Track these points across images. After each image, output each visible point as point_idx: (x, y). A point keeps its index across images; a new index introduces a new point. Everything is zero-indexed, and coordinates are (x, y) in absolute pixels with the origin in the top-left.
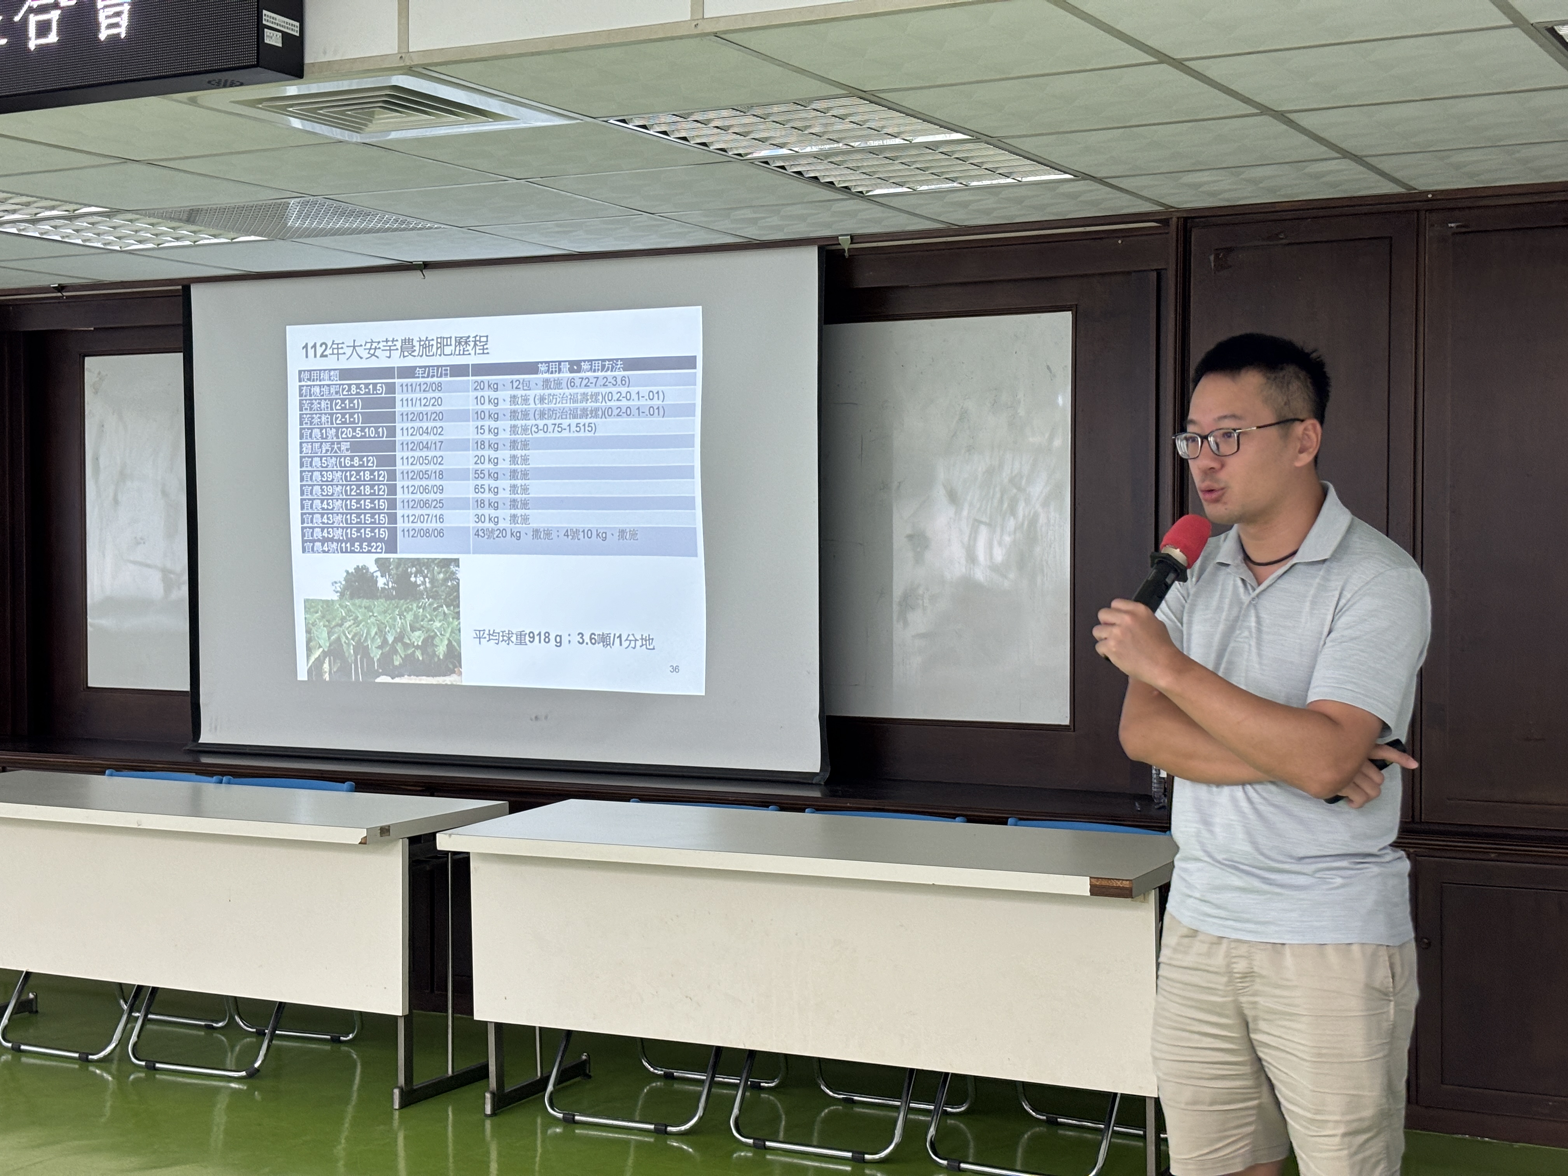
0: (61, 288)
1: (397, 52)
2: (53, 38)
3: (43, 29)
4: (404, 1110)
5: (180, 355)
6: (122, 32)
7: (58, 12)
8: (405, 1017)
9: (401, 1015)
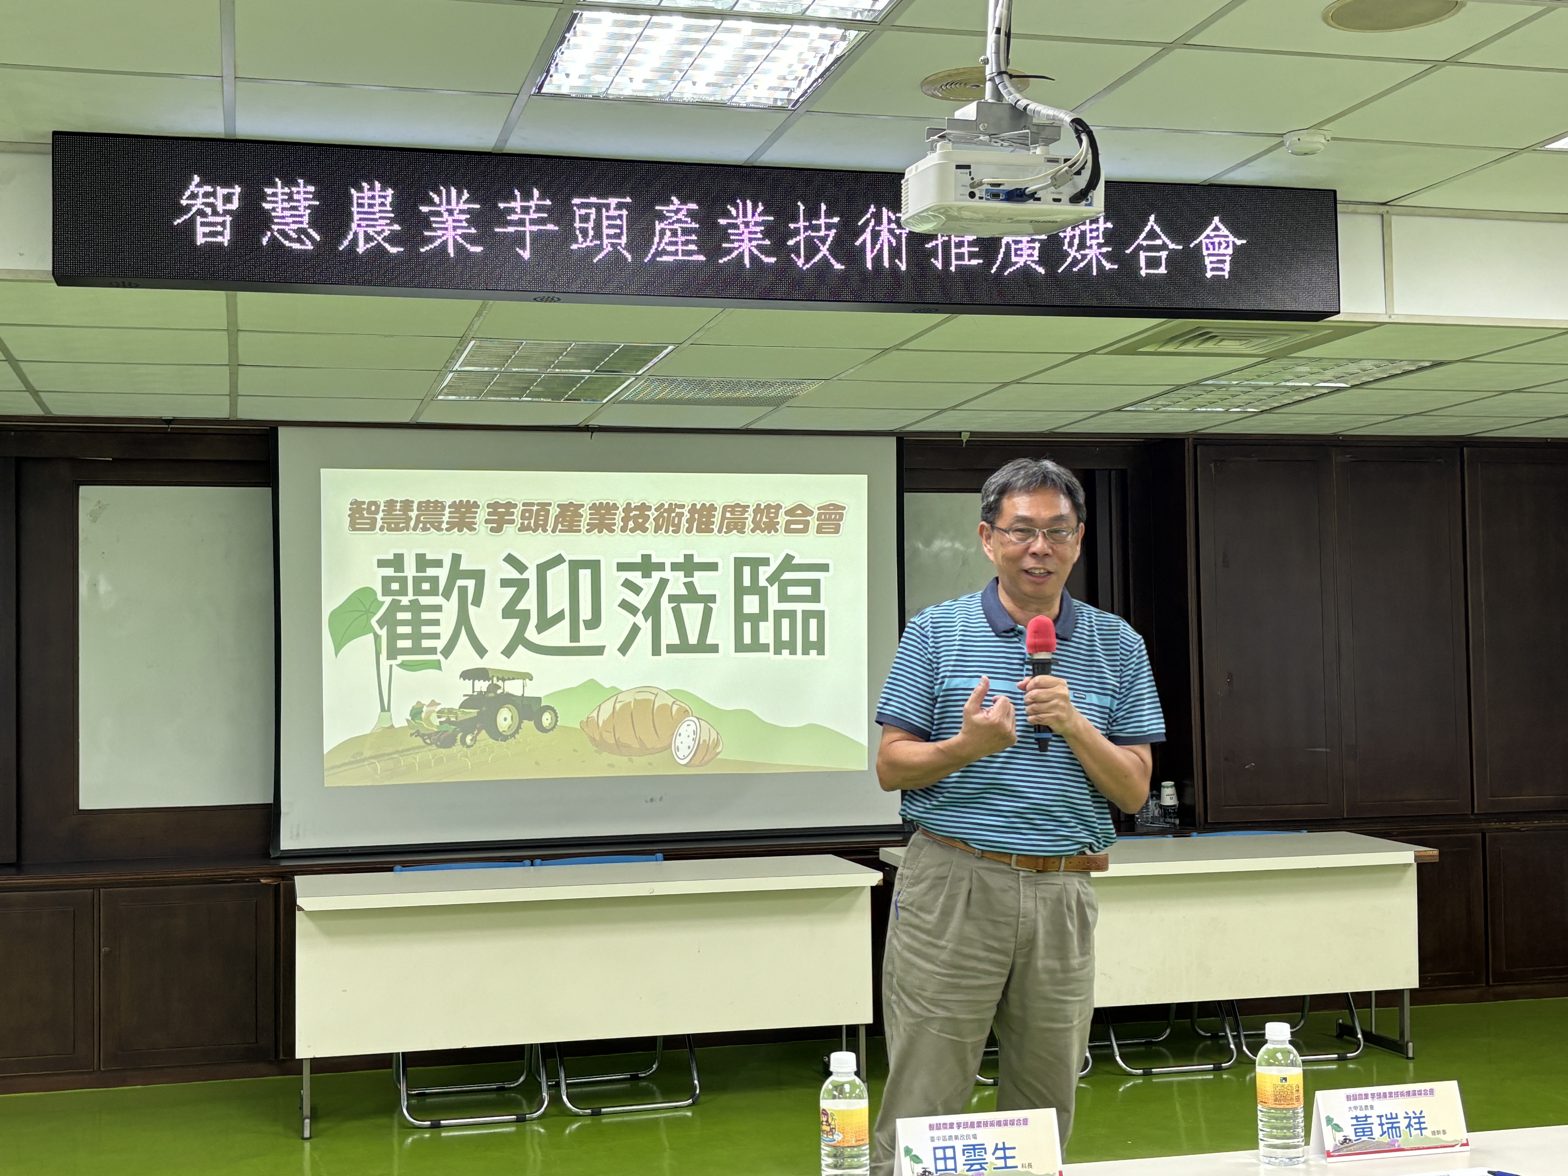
1: (1385, 313)
2: (1162, 270)
3: (1153, 263)
6: (1226, 274)
7: (1166, 252)
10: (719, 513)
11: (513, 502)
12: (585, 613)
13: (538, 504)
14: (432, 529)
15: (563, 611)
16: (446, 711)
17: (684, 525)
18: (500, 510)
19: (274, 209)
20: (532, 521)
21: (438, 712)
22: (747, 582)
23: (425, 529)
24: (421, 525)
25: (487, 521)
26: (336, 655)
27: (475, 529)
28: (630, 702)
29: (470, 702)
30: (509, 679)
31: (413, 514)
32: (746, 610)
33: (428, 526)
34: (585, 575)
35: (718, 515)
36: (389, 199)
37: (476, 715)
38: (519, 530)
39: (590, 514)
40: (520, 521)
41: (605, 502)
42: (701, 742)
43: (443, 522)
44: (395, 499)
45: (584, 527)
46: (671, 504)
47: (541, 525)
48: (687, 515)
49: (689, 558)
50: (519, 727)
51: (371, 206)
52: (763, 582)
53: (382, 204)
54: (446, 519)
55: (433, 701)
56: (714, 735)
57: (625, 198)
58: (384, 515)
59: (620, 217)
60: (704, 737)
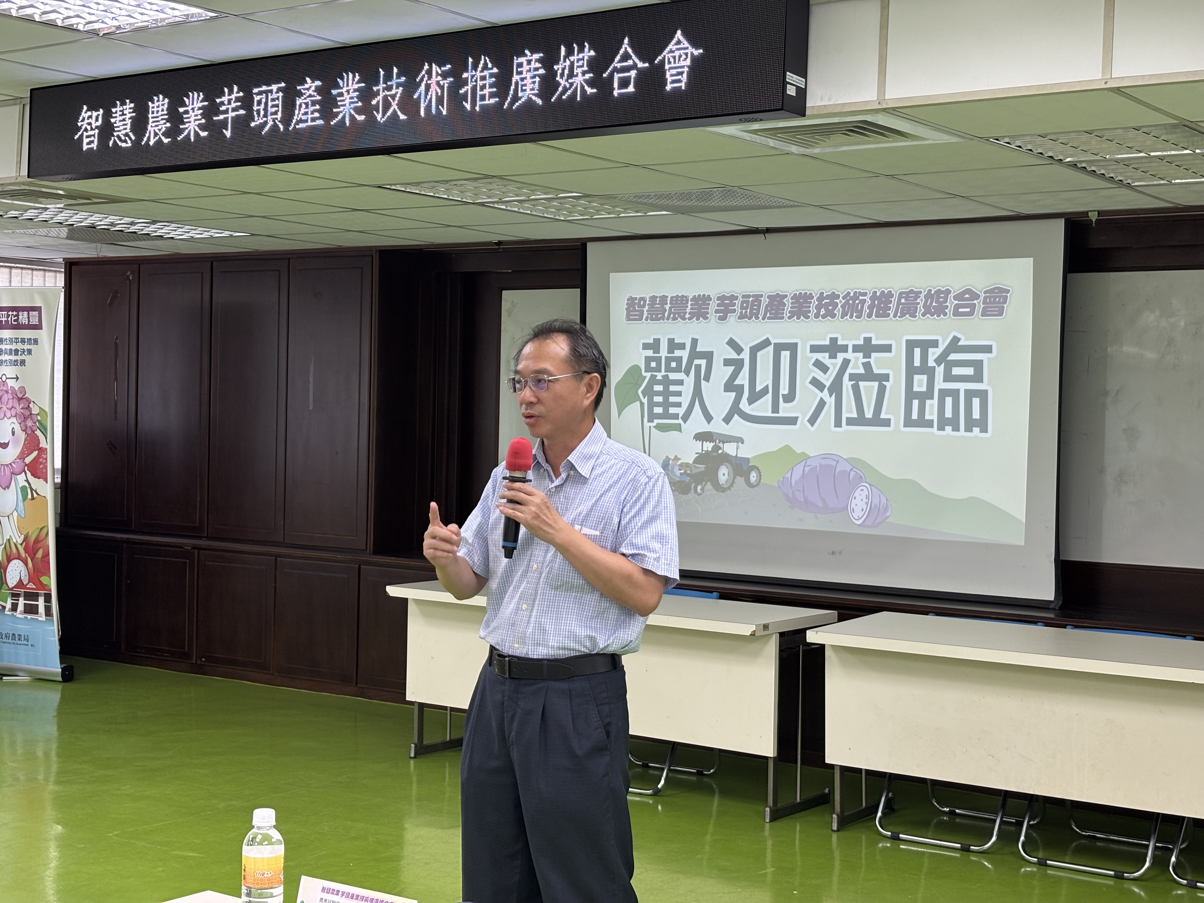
0: (499, 243)
1: (876, 99)
2: (631, 89)
3: (624, 83)
4: (772, 823)
5: (578, 291)
6: (683, 85)
7: (635, 71)
8: (774, 758)
9: (772, 756)
10: (895, 300)
11: (735, 295)
12: (784, 390)
13: (754, 296)
14: (679, 319)
15: (767, 386)
16: (684, 465)
17: (866, 311)
18: (726, 302)
19: (115, 123)
20: (748, 310)
21: (679, 465)
22: (917, 363)
23: (675, 319)
24: (672, 316)
25: (717, 311)
26: (619, 417)
27: (708, 318)
28: (817, 466)
29: (701, 458)
30: (727, 442)
31: (667, 307)
32: (916, 389)
33: (677, 316)
34: (785, 355)
35: (894, 300)
36: (166, 106)
37: (703, 469)
38: (739, 318)
39: (792, 303)
40: (740, 311)
41: (803, 292)
42: (873, 506)
43: (686, 312)
44: (656, 295)
45: (786, 315)
46: (855, 292)
47: (754, 314)
48: (869, 302)
49: (868, 340)
50: (733, 482)
51: (158, 112)
52: (931, 363)
53: (163, 110)
54: (688, 310)
55: (676, 456)
56: (884, 501)
57: (281, 83)
58: (649, 308)
59: (278, 99)
60: (876, 501)
